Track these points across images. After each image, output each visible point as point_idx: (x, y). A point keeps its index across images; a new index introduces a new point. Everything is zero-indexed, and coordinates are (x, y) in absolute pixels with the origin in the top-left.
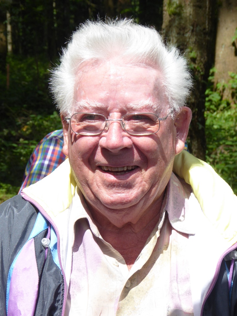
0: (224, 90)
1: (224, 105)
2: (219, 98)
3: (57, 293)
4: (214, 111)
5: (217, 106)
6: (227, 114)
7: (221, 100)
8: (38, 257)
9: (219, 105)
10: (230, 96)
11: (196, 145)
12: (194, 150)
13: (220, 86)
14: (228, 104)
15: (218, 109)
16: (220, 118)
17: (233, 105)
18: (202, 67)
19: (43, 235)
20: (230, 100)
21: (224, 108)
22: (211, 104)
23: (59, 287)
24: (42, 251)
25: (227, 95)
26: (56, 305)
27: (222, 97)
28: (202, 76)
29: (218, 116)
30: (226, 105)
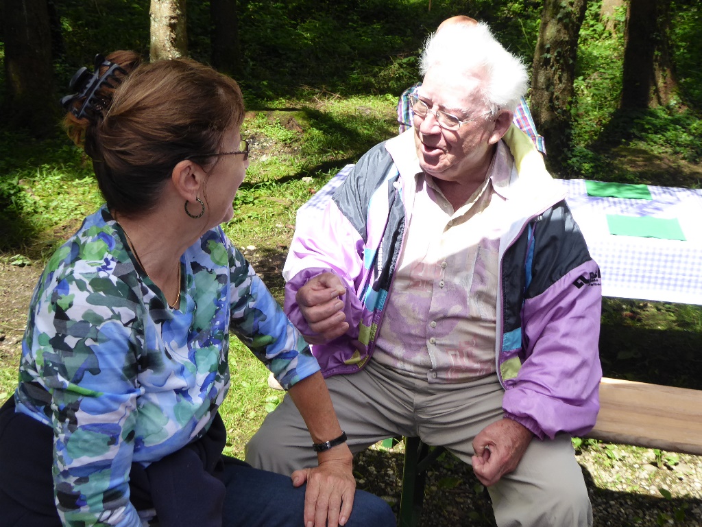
0: (608, 21)
1: (606, 34)
2: (603, 28)
3: (401, 222)
4: (597, 40)
5: (600, 35)
6: (607, 43)
7: (604, 30)
8: (389, 195)
9: (602, 34)
10: (613, 26)
11: (566, 77)
12: (564, 81)
13: (605, 18)
14: (610, 34)
15: (600, 38)
16: (601, 46)
17: (614, 35)
18: (578, 10)
19: (394, 179)
20: (612, 31)
21: (606, 37)
22: (595, 34)
23: (402, 219)
24: (393, 191)
25: (610, 26)
26: (399, 230)
27: (605, 27)
28: (577, 17)
29: (600, 44)
30: (608, 35)
